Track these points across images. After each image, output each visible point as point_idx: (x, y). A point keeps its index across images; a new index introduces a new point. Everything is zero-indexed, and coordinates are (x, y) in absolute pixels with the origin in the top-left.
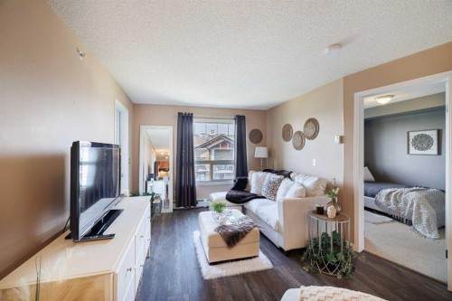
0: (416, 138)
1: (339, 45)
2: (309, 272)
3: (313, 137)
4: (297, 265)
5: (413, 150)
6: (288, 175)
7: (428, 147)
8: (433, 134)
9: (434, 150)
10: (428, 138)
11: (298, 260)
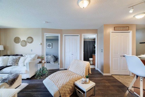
0: (48, 45)
1: (47, 22)
2: (39, 79)
3: (31, 42)
4: (35, 80)
5: (48, 47)
6: (22, 55)
7: (50, 47)
8: (51, 44)
9: (51, 47)
10: (50, 45)
11: (35, 78)
